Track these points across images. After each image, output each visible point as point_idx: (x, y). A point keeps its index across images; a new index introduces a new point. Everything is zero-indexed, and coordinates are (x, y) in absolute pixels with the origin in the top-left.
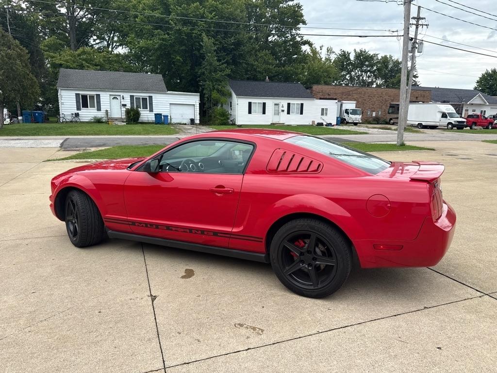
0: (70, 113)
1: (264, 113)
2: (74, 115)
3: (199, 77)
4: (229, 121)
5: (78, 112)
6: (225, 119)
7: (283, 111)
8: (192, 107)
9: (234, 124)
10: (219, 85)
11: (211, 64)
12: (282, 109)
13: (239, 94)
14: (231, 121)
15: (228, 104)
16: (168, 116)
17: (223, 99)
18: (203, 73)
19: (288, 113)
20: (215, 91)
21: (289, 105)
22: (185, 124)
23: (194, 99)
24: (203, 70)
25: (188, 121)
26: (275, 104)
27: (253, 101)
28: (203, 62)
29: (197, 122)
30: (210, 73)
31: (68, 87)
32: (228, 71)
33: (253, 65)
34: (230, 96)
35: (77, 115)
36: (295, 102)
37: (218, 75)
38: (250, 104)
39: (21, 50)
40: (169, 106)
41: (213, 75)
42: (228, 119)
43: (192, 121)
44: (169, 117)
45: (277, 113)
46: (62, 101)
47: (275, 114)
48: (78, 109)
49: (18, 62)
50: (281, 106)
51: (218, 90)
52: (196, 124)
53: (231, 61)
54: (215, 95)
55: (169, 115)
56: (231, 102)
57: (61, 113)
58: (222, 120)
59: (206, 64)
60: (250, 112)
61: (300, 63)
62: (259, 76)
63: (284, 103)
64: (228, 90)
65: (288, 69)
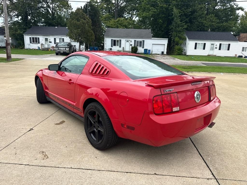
0: (108, 48)
1: (204, 49)
2: (110, 49)
3: (170, 30)
4: (183, 53)
5: (111, 48)
6: (180, 52)
7: (216, 48)
8: (163, 46)
9: (185, 55)
10: (180, 34)
11: (176, 23)
12: (216, 47)
13: (190, 39)
14: (184, 53)
15: (184, 44)
16: (150, 50)
17: (181, 41)
18: (172, 28)
19: (220, 49)
20: (177, 37)
21: (220, 45)
22: (159, 54)
23: (165, 42)
24: (172, 26)
25: (161, 53)
26: (212, 44)
27: (198, 42)
28: (173, 22)
29: (165, 53)
30: (176, 28)
31: (108, 36)
32: (185, 27)
33: (202, 23)
34: (186, 39)
35: (111, 49)
36: (225, 43)
37: (180, 29)
38: (196, 44)
39: (88, 20)
40: (152, 45)
41: (177, 29)
42: (182, 52)
43: (163, 53)
44: (151, 51)
45: (212, 49)
46: (106, 43)
47: (210, 50)
48: (112, 46)
49: (87, 25)
50: (215, 45)
51: (179, 37)
52: (164, 55)
53: (188, 21)
54: (177, 39)
55: (151, 50)
57: (105, 48)
58: (179, 52)
59: (174, 23)
60: (195, 48)
61: (233, 21)
62: (206, 29)
63: (217, 43)
64: (185, 37)
65: (224, 24)
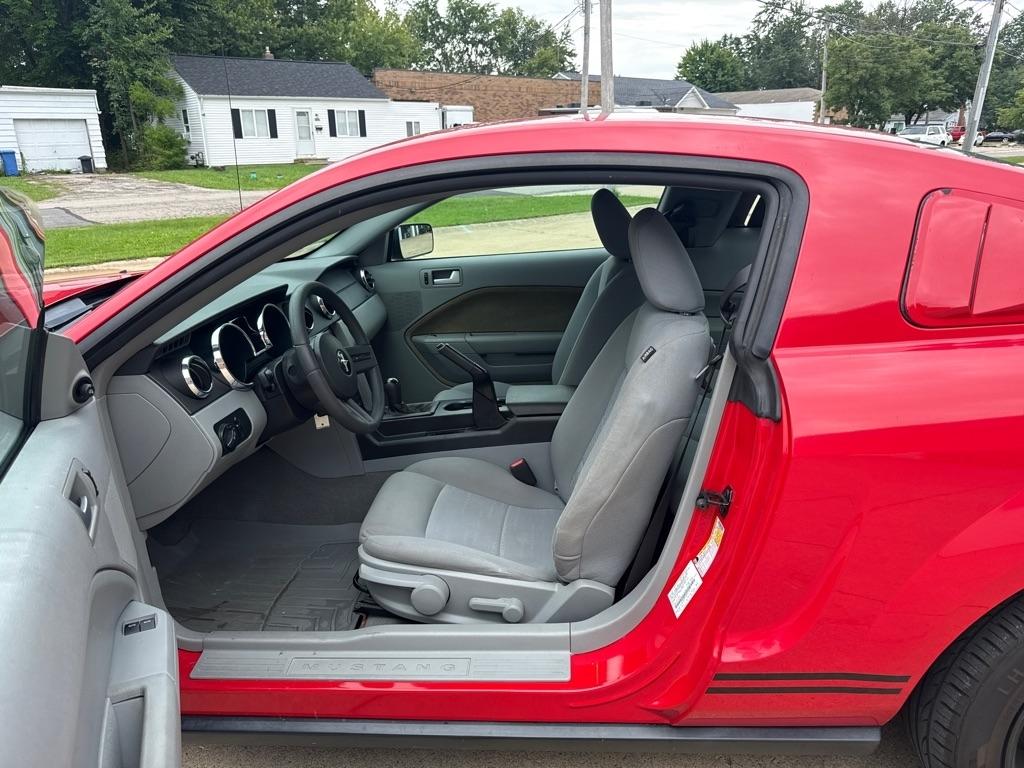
1: (274, 134)
3: (87, 48)
4: (188, 157)
6: (176, 155)
7: (319, 129)
8: (80, 126)
9: (201, 166)
10: (147, 67)
11: (116, 13)
12: (318, 124)
13: (205, 89)
14: (193, 158)
15: (178, 116)
16: (13, 153)
17: (162, 103)
18: (98, 38)
19: (333, 133)
20: (137, 83)
21: (331, 114)
22: (68, 172)
23: (84, 105)
24: (96, 29)
25: (77, 165)
26: (300, 114)
27: (241, 104)
28: (93, 8)
29: (100, 162)
30: (117, 35)
32: (166, 33)
33: (223, 21)
34: (181, 93)
36: (346, 108)
37: (141, 43)
38: (235, 114)
40: (12, 127)
41: (124, 41)
42: (185, 152)
43: (87, 164)
44: (18, 157)
45: (305, 134)
47: (300, 138)
50: (312, 117)
51: (146, 82)
52: (98, 171)
53: (169, 6)
54: (138, 92)
55: (17, 151)
56: (185, 112)
58: (169, 157)
59: (102, 12)
60: (238, 134)
61: (337, 16)
62: (243, 46)
63: (318, 108)
64: (173, 81)
65: (311, 31)
